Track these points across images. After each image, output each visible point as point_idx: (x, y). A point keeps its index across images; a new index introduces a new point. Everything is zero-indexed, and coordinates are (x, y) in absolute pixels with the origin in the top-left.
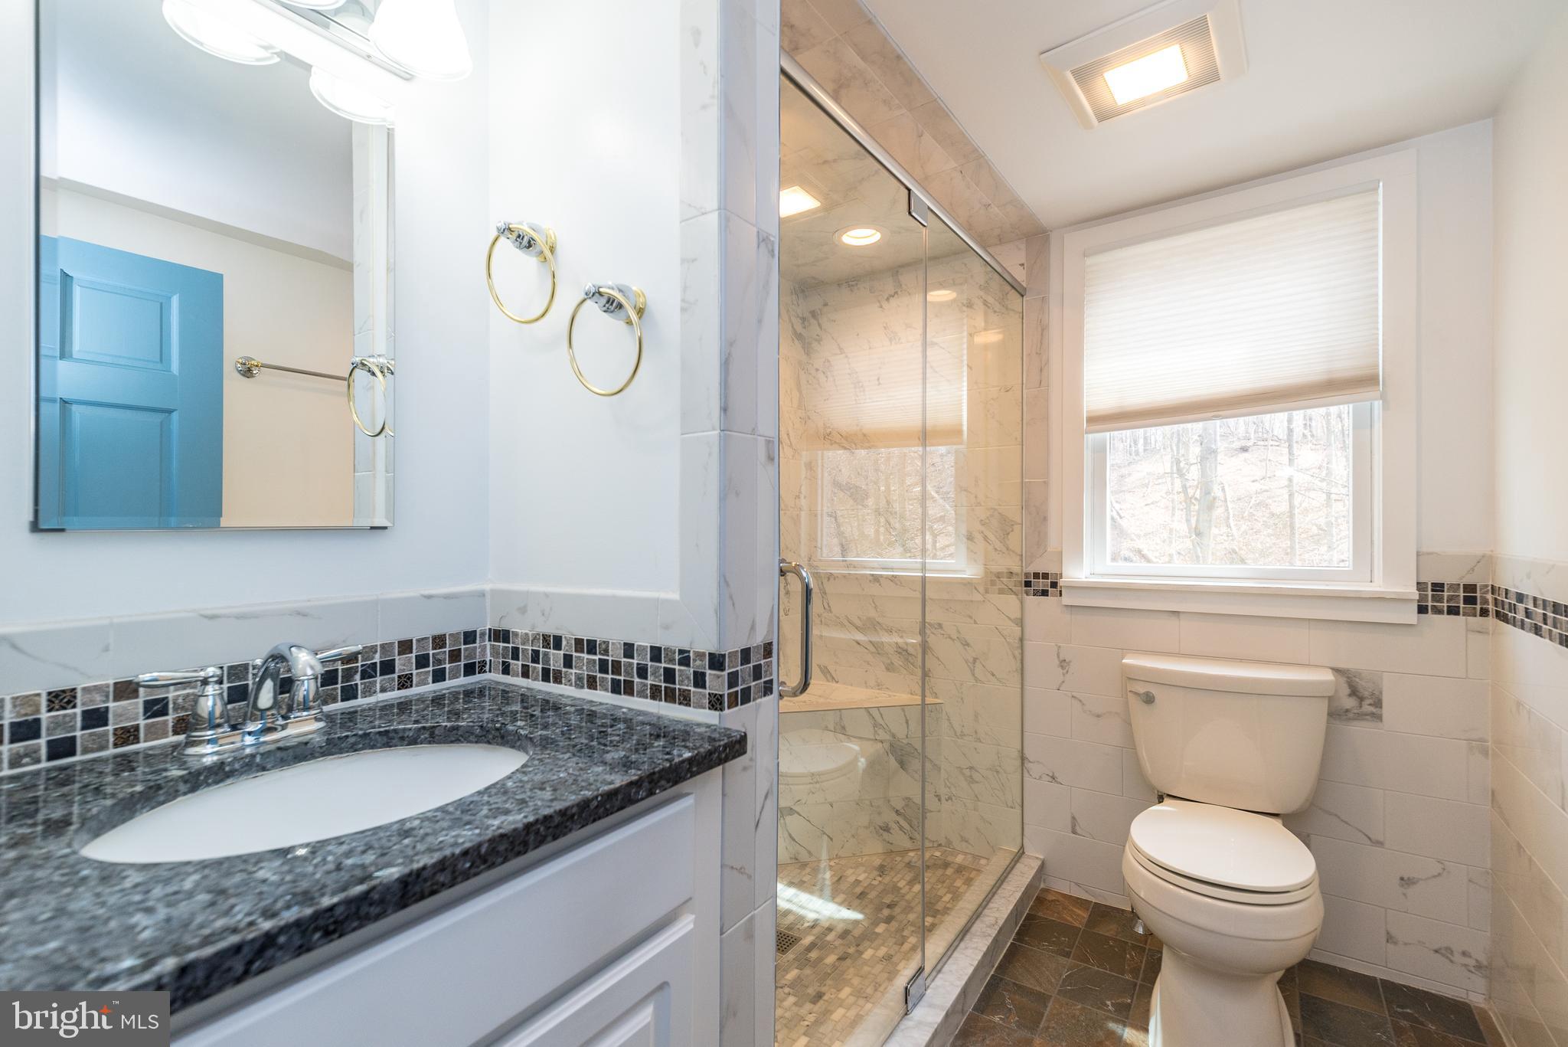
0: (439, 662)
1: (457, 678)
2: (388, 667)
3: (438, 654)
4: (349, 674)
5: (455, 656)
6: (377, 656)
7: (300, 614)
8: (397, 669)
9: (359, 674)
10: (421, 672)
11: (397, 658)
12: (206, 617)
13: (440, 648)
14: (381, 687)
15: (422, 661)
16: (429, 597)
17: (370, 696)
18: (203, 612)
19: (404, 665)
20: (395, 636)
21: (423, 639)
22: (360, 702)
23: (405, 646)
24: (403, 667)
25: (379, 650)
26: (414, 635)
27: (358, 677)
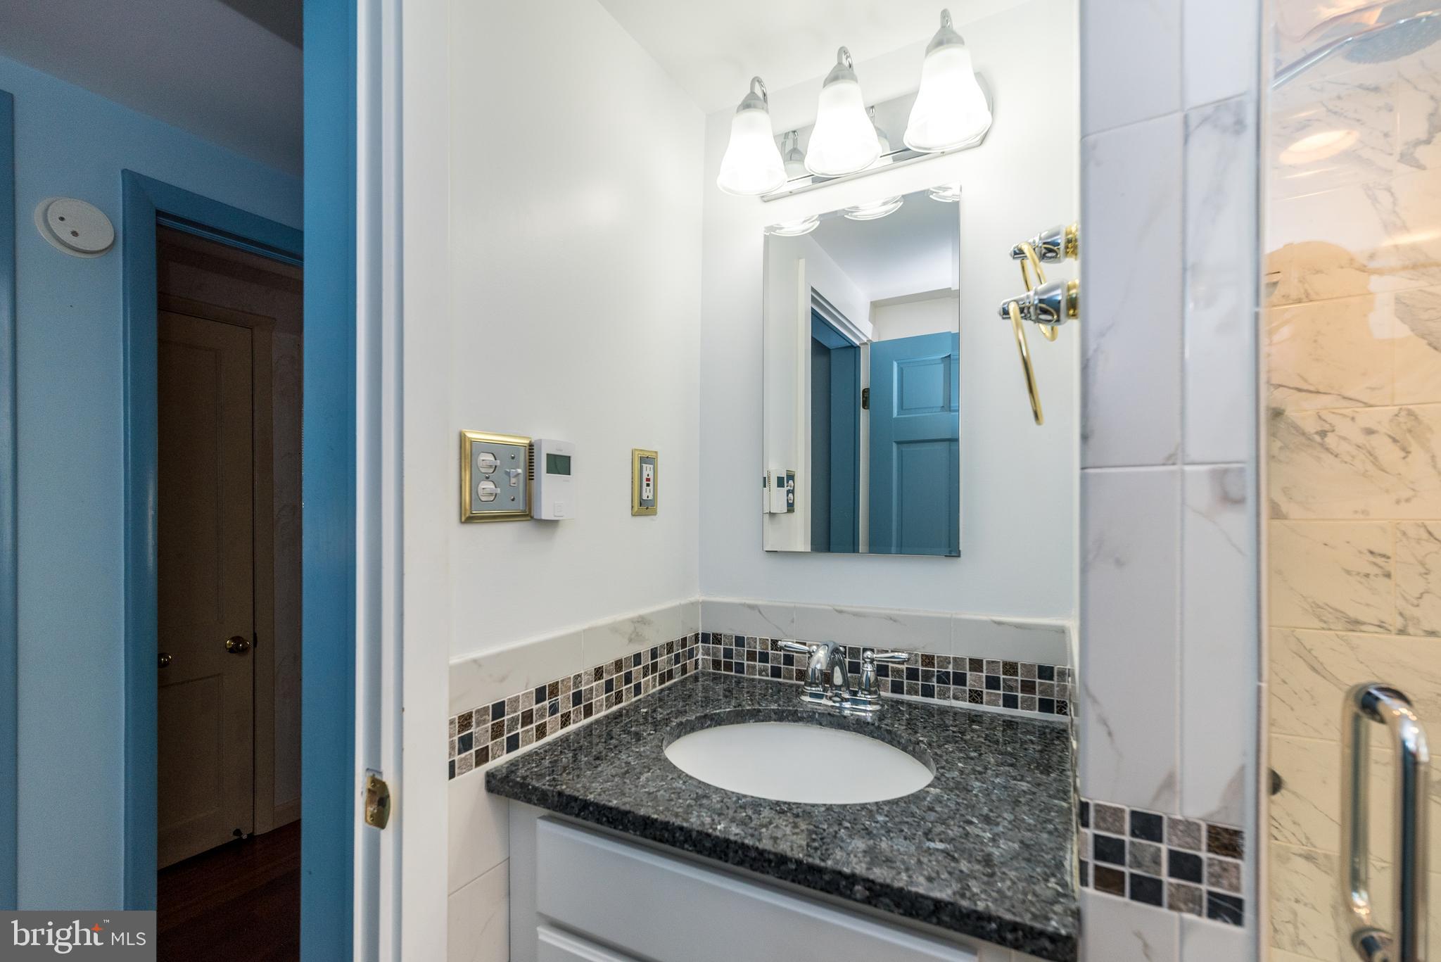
0: (1011, 688)
1: (1031, 710)
2: (960, 679)
3: (1010, 680)
4: (927, 676)
5: (1028, 687)
6: (951, 666)
7: (891, 619)
8: (968, 683)
9: (936, 677)
10: (992, 693)
11: (968, 673)
12: (837, 611)
13: (1010, 675)
14: (954, 694)
15: (993, 683)
16: (999, 623)
17: (944, 699)
18: (837, 608)
19: (975, 681)
20: (966, 653)
21: (993, 662)
22: (935, 701)
23: (976, 664)
24: (973, 683)
25: (952, 661)
26: (986, 656)
27: (935, 679)
